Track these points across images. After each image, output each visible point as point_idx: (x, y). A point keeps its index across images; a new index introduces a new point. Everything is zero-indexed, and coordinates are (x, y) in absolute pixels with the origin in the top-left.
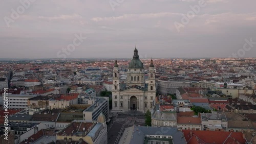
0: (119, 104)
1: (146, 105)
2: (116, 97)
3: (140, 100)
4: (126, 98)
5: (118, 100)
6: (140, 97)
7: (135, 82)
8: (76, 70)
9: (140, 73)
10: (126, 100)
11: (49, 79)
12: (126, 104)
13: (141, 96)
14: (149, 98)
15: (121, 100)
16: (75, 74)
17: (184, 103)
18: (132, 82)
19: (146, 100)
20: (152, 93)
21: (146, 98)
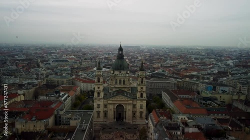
0: (102, 115)
1: (134, 114)
2: (99, 107)
3: (129, 109)
4: (111, 107)
5: (101, 109)
6: (127, 106)
7: (120, 86)
8: (39, 61)
9: (126, 76)
10: (111, 109)
11: (8, 75)
12: (111, 114)
13: (129, 104)
14: (138, 106)
15: (105, 109)
16: (39, 66)
17: (187, 119)
18: (116, 86)
19: (135, 109)
20: (142, 100)
21: (134, 106)
